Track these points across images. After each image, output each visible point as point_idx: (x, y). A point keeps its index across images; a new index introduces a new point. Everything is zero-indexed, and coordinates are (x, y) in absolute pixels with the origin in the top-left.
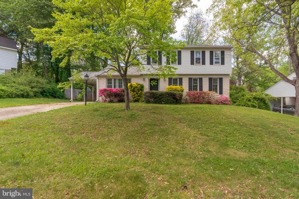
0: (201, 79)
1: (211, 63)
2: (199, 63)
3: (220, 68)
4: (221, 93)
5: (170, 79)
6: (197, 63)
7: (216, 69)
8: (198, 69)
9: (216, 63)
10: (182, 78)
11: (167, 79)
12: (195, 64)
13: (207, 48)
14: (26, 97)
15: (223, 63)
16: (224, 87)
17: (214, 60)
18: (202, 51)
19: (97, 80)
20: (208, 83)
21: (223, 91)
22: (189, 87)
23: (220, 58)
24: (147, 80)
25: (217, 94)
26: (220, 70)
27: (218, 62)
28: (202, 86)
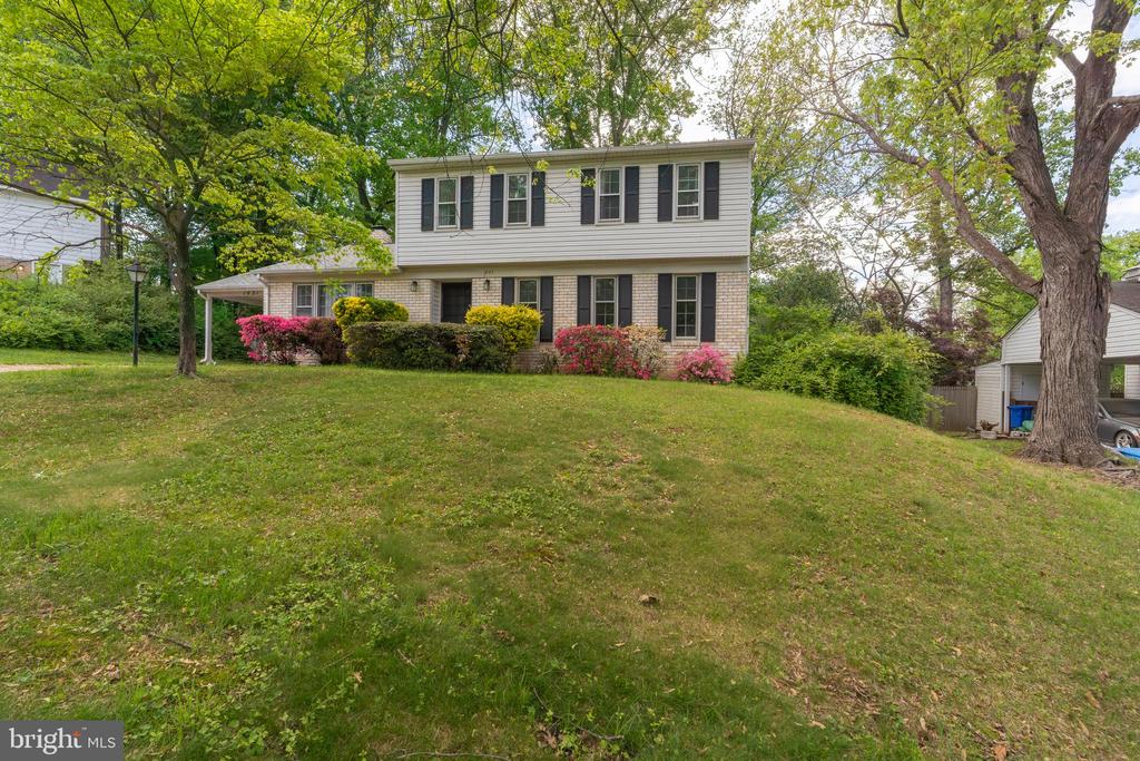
0: (626, 281)
1: (664, 214)
2: (616, 215)
3: (699, 234)
4: (709, 335)
5: (507, 284)
6: (605, 215)
7: (687, 239)
8: (612, 241)
9: (682, 212)
10: (552, 278)
11: (497, 284)
12: (596, 223)
13: (648, 156)
14: (71, 349)
15: (712, 212)
16: (720, 311)
17: (675, 205)
18: (627, 168)
19: (266, 291)
20: (653, 293)
21: (717, 327)
22: (578, 311)
23: (701, 190)
24: (426, 286)
25: (692, 343)
26: (699, 239)
27: (694, 211)
28: (629, 309)
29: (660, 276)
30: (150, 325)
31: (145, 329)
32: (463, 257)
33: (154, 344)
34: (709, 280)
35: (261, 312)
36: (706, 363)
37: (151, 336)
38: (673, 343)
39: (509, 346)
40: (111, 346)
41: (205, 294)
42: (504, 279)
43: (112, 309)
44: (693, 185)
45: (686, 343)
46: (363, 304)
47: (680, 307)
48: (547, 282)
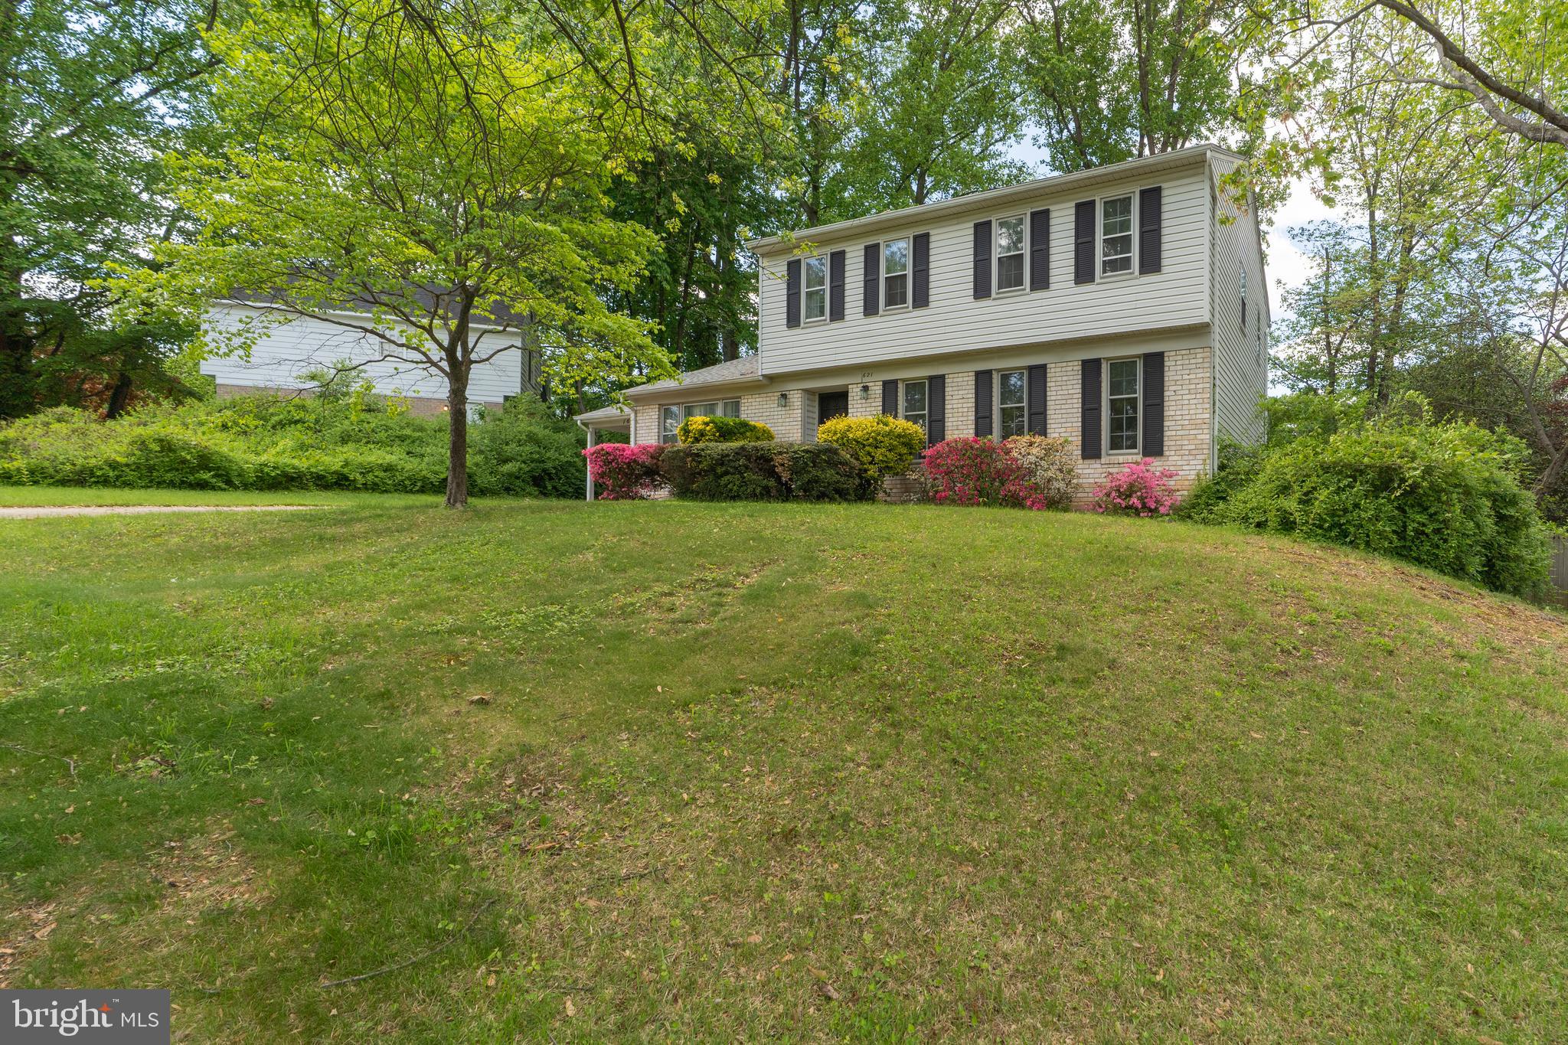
0: (1038, 375)
1: (1084, 273)
2: (1019, 281)
3: (1132, 297)
4: (1154, 447)
5: (889, 387)
6: (1002, 283)
8: (1008, 320)
9: (1111, 266)
10: (942, 377)
11: (877, 390)
12: (994, 295)
13: (1060, 193)
15: (1151, 263)
16: (1171, 410)
17: (1099, 258)
19: (632, 417)
20: (1075, 389)
21: (1166, 434)
22: (977, 419)
23: (1135, 232)
24: (796, 399)
25: (1130, 458)
26: (1133, 305)
27: (1125, 264)
28: (1043, 413)
29: (1085, 363)
30: (549, 465)
31: (544, 470)
32: (833, 357)
33: (554, 488)
34: (1155, 363)
35: (628, 442)
36: (1131, 485)
37: (551, 479)
38: (1103, 460)
39: (866, 471)
40: (508, 490)
41: (585, 424)
42: (885, 383)
43: (511, 449)
44: (1125, 225)
45: (1121, 459)
46: (707, 424)
47: (1115, 406)
48: (938, 384)
